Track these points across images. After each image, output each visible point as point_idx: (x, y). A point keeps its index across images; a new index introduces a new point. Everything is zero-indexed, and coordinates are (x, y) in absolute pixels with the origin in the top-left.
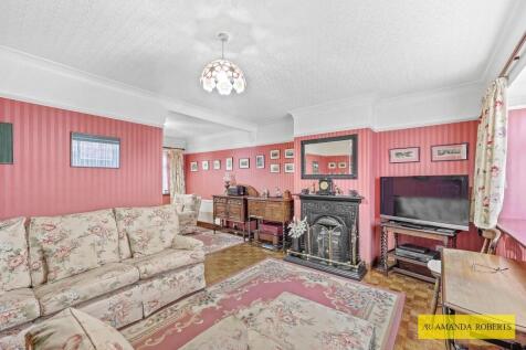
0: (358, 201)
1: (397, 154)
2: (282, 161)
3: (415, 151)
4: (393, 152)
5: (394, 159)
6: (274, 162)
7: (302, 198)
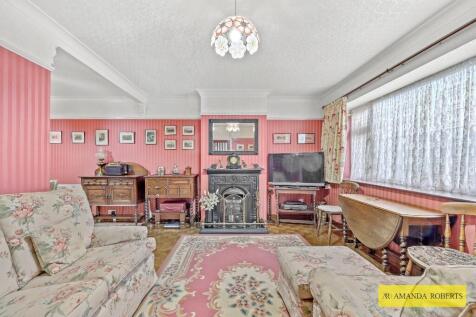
0: (259, 172)
1: (278, 138)
2: (178, 138)
3: (287, 137)
4: (276, 136)
5: (276, 141)
6: (169, 138)
7: (209, 172)
